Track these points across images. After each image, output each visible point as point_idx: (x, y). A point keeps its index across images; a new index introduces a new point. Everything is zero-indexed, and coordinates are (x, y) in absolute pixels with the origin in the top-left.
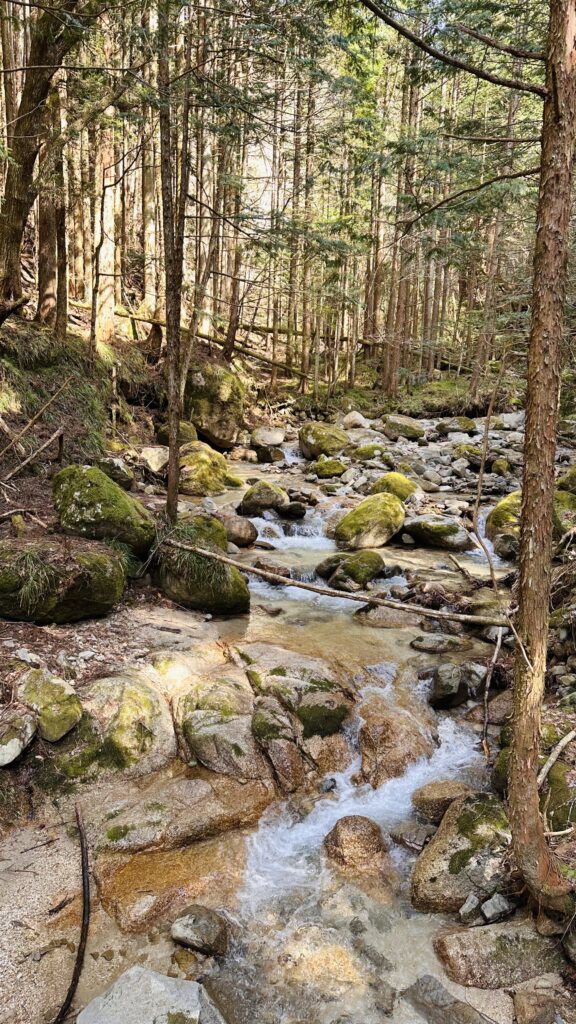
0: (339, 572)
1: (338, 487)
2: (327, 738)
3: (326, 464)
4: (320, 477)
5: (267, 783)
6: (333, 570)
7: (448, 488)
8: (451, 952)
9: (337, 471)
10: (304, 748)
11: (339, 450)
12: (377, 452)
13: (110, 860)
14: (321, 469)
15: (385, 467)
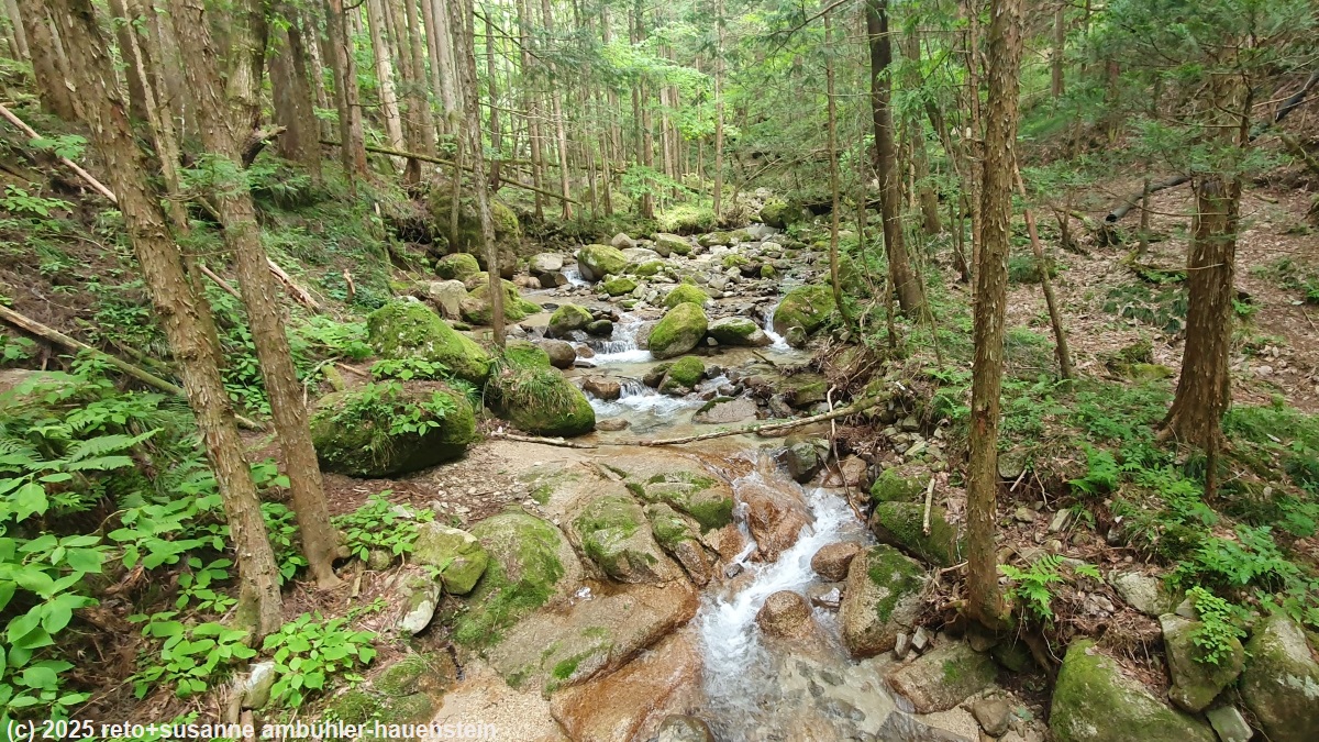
0: (667, 379)
1: (634, 303)
2: (722, 529)
3: (616, 282)
4: (612, 296)
5: (682, 581)
6: (661, 378)
7: (731, 293)
8: (907, 688)
9: (628, 288)
10: (705, 543)
11: (621, 269)
12: (659, 268)
13: (566, 696)
14: (612, 287)
15: (671, 281)
